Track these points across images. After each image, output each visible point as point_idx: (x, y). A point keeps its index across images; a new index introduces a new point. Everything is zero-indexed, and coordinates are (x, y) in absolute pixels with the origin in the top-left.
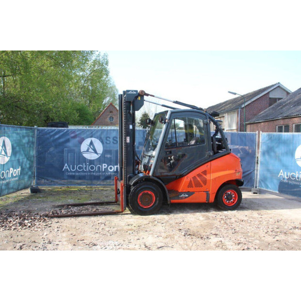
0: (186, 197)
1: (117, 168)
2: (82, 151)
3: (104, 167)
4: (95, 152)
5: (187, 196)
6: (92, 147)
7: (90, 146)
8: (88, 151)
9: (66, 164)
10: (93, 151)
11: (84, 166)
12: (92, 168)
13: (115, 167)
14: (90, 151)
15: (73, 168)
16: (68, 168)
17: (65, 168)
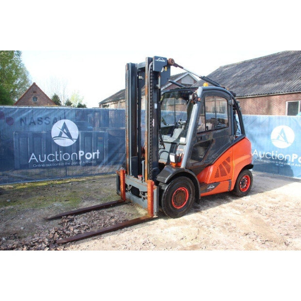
0: (212, 189)
1: (96, 155)
2: (53, 137)
3: (80, 155)
4: (70, 136)
5: (214, 187)
6: (65, 131)
7: (63, 129)
8: (60, 136)
9: (33, 154)
10: (67, 137)
11: (57, 155)
12: (66, 157)
13: (94, 154)
14: (62, 136)
15: (42, 159)
16: (35, 158)
17: (31, 159)
